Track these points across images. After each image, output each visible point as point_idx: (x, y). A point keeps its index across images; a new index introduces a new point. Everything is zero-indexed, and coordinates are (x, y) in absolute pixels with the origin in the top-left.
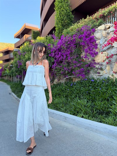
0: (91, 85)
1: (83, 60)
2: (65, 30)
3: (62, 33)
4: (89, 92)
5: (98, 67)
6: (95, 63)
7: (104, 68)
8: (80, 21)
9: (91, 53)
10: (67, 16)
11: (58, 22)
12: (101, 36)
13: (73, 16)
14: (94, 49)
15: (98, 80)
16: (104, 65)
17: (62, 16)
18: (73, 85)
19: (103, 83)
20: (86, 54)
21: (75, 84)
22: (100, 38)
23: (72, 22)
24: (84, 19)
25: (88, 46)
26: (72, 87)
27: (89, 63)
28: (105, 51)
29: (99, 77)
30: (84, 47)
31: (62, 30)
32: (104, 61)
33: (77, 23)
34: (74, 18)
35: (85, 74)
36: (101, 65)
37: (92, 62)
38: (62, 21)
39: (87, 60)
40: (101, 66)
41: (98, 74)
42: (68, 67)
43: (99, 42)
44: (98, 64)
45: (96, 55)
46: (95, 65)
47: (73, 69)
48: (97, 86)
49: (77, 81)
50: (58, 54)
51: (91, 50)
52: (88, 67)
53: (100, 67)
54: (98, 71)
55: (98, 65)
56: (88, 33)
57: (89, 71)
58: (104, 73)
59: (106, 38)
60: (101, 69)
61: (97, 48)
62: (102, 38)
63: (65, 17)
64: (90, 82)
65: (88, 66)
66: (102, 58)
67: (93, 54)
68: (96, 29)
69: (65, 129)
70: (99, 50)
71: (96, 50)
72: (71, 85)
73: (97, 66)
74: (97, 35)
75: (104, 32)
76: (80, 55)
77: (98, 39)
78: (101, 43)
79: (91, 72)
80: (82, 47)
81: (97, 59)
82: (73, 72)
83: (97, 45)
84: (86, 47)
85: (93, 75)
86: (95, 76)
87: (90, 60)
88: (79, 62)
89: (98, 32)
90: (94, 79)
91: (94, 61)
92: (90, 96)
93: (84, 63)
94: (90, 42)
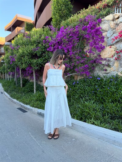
1: (87, 55)
2: (63, 21)
3: (60, 24)
5: (104, 64)
6: (102, 59)
7: (112, 65)
8: (81, 12)
9: (97, 47)
10: (65, 6)
11: (55, 12)
12: (108, 28)
13: (72, 6)
14: (100, 43)
16: (112, 61)
17: (60, 5)
18: (75, 84)
19: (111, 81)
20: (91, 48)
21: (78, 82)
22: (107, 30)
23: (70, 13)
24: (85, 9)
25: (93, 39)
26: (75, 86)
27: (94, 58)
28: (113, 45)
29: (106, 74)
30: (88, 40)
31: (60, 21)
32: (113, 56)
33: (77, 14)
34: (72, 9)
35: (90, 71)
36: (109, 61)
37: (97, 57)
38: (60, 11)
39: (92, 56)
40: (109, 63)
41: (105, 72)
42: (69, 63)
43: (106, 35)
44: (105, 59)
45: (102, 49)
46: (101, 61)
47: (76, 66)
48: (104, 85)
49: (80, 79)
51: (97, 44)
52: (93, 64)
53: (106, 63)
54: (104, 68)
55: (105, 61)
56: (94, 24)
58: (112, 71)
59: (114, 30)
60: (109, 66)
61: (103, 41)
62: (109, 30)
63: (62, 7)
64: (95, 80)
65: (93, 62)
66: (110, 53)
67: (99, 48)
68: (103, 19)
70: (105, 44)
71: (103, 44)
72: (74, 84)
73: (104, 62)
74: (104, 26)
75: (112, 23)
76: (83, 49)
77: (104, 31)
78: (108, 35)
79: (96, 69)
80: (85, 40)
81: (103, 54)
82: (76, 69)
83: (103, 37)
84: (91, 41)
85: (99, 73)
86: (101, 74)
87: (95, 55)
88: (82, 57)
89: (104, 23)
90: (100, 76)
91: (100, 56)
92: (96, 96)
93: (89, 59)
94: (96, 35)
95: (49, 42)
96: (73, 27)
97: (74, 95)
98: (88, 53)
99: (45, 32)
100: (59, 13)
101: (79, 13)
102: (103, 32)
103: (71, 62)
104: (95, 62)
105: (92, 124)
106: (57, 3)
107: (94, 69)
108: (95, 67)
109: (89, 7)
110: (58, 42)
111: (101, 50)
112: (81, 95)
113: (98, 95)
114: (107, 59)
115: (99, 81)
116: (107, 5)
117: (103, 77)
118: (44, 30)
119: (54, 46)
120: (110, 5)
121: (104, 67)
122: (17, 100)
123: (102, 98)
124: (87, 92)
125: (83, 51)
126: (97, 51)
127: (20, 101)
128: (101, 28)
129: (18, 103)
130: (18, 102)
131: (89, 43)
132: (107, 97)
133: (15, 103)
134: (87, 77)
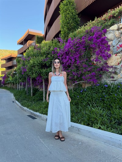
0: (104, 90)
1: (94, 63)
2: (71, 33)
3: (68, 36)
4: (102, 99)
5: (111, 71)
6: (108, 67)
7: (118, 72)
8: (88, 24)
9: (103, 55)
10: (73, 19)
11: (63, 26)
12: (113, 37)
13: (80, 19)
14: (106, 51)
15: (112, 85)
16: (119, 68)
17: (68, 19)
18: (83, 91)
19: (118, 88)
20: (97, 57)
21: (85, 90)
22: (113, 39)
23: (78, 25)
24: (92, 21)
25: (99, 48)
26: (82, 94)
27: (101, 66)
28: (119, 53)
29: (113, 81)
30: (94, 49)
31: (68, 33)
32: (119, 64)
33: (84, 26)
34: (80, 21)
35: (97, 79)
36: (115, 68)
37: (104, 65)
38: (67, 24)
39: (99, 64)
40: (115, 70)
41: (112, 79)
42: (77, 71)
43: (112, 44)
44: (112, 67)
45: (109, 57)
46: (108, 69)
47: (83, 74)
48: (111, 92)
49: (88, 87)
50: (66, 58)
51: (103, 53)
52: (100, 71)
53: (113, 71)
54: (111, 76)
55: (112, 69)
56: (99, 34)
57: (101, 76)
58: (119, 78)
59: (120, 39)
60: (115, 73)
61: (109, 50)
62: (114, 39)
63: (70, 20)
64: (103, 88)
65: (100, 69)
66: (116, 60)
67: (106, 57)
68: (108, 30)
69: (80, 143)
70: (112, 53)
71: (109, 53)
72: (81, 92)
73: (110, 70)
74: (109, 36)
75: (117, 33)
76: (90, 58)
77: (110, 40)
78: (114, 44)
79: (103, 76)
80: (92, 50)
81: (110, 62)
82: (83, 77)
83: (109, 46)
84: (97, 50)
85: (106, 80)
86: (109, 81)
87: (102, 63)
88: (89, 66)
89: (110, 33)
90: (107, 84)
91: (107, 64)
92: (104, 103)
93: (96, 67)
94: (101, 44)
95: (57, 53)
96: (80, 38)
97: (82, 103)
98: (94, 62)
99: (54, 44)
100: (67, 26)
101: (86, 25)
102: (108, 41)
103: (78, 71)
104: (101, 70)
105: (98, 128)
106: (65, 17)
107: (101, 77)
108: (103, 75)
109: (96, 19)
110: (66, 53)
111: (107, 58)
112: (89, 102)
113: (106, 102)
114: (114, 67)
115: (107, 88)
116: (112, 16)
117: (110, 85)
118: (53, 42)
119: (62, 57)
120: (116, 16)
121: (111, 74)
122: (28, 108)
123: (110, 105)
124: (95, 99)
125: (90, 59)
126: (103, 59)
127: (30, 109)
128: (106, 38)
129: (28, 111)
130: (28, 109)
131: (96, 52)
132: (115, 104)
133: (26, 111)
134: (94, 85)
